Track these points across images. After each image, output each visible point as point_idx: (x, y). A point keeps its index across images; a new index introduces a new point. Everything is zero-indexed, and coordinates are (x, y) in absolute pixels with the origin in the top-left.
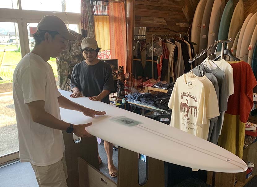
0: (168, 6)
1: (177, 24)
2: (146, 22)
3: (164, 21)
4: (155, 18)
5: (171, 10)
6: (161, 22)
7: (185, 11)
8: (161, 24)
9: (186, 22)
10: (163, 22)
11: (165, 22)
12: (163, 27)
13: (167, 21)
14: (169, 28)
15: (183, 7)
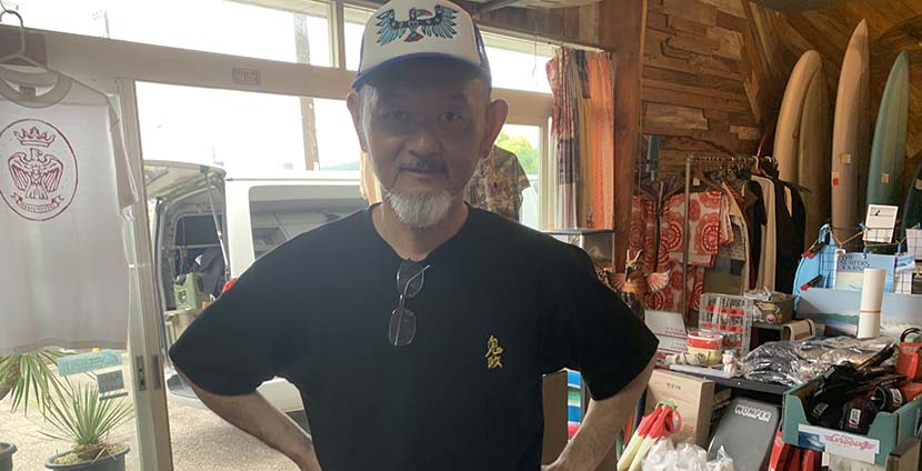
0: (712, 72)
1: (733, 129)
2: (660, 119)
3: (700, 117)
4: (682, 111)
5: (719, 87)
6: (693, 122)
7: (752, 90)
8: (693, 126)
9: (753, 125)
10: (697, 121)
11: (701, 123)
12: (700, 135)
13: (708, 119)
14: (714, 140)
15: (747, 79)
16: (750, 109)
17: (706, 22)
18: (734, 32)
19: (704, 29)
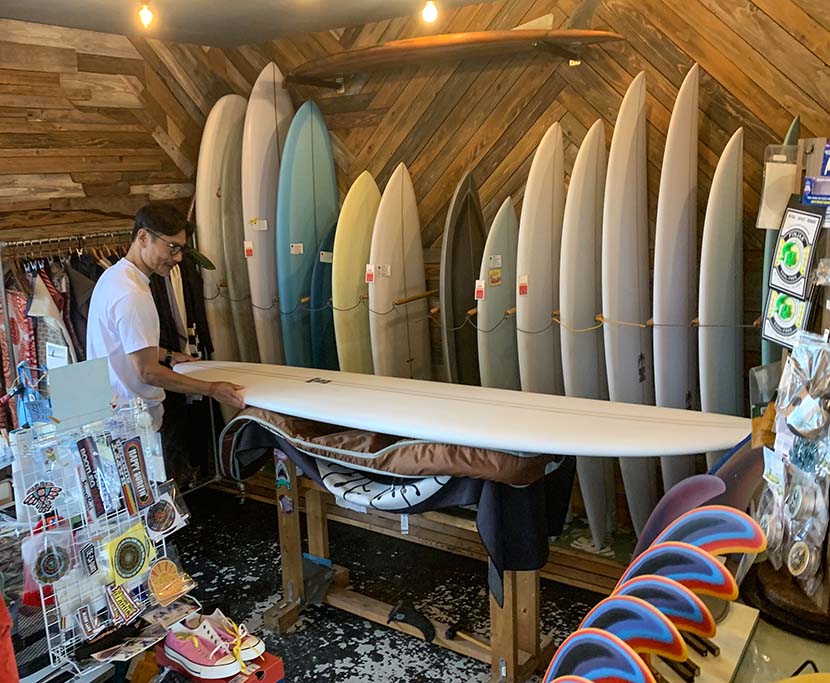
0: (81, 128)
1: (137, 190)
3: (68, 182)
4: (21, 179)
5: (100, 143)
7: (170, 142)
8: (54, 195)
9: (178, 181)
10: (66, 186)
11: (76, 189)
12: (69, 204)
13: (83, 184)
14: (99, 206)
15: (159, 128)
16: (168, 162)
17: (56, 69)
18: (120, 76)
19: (55, 79)
